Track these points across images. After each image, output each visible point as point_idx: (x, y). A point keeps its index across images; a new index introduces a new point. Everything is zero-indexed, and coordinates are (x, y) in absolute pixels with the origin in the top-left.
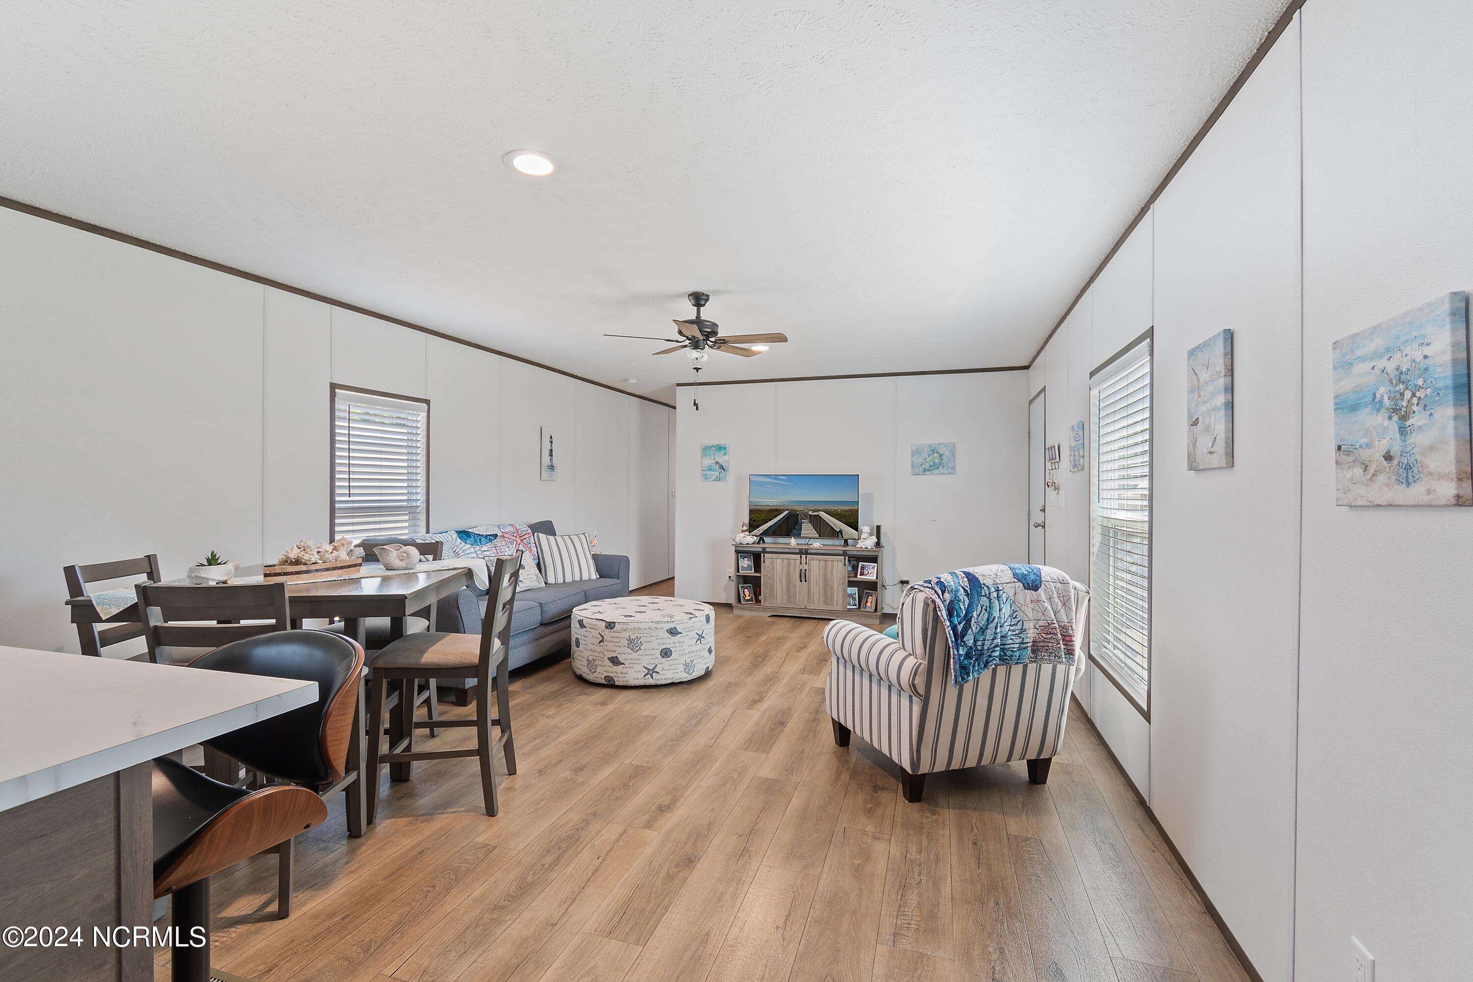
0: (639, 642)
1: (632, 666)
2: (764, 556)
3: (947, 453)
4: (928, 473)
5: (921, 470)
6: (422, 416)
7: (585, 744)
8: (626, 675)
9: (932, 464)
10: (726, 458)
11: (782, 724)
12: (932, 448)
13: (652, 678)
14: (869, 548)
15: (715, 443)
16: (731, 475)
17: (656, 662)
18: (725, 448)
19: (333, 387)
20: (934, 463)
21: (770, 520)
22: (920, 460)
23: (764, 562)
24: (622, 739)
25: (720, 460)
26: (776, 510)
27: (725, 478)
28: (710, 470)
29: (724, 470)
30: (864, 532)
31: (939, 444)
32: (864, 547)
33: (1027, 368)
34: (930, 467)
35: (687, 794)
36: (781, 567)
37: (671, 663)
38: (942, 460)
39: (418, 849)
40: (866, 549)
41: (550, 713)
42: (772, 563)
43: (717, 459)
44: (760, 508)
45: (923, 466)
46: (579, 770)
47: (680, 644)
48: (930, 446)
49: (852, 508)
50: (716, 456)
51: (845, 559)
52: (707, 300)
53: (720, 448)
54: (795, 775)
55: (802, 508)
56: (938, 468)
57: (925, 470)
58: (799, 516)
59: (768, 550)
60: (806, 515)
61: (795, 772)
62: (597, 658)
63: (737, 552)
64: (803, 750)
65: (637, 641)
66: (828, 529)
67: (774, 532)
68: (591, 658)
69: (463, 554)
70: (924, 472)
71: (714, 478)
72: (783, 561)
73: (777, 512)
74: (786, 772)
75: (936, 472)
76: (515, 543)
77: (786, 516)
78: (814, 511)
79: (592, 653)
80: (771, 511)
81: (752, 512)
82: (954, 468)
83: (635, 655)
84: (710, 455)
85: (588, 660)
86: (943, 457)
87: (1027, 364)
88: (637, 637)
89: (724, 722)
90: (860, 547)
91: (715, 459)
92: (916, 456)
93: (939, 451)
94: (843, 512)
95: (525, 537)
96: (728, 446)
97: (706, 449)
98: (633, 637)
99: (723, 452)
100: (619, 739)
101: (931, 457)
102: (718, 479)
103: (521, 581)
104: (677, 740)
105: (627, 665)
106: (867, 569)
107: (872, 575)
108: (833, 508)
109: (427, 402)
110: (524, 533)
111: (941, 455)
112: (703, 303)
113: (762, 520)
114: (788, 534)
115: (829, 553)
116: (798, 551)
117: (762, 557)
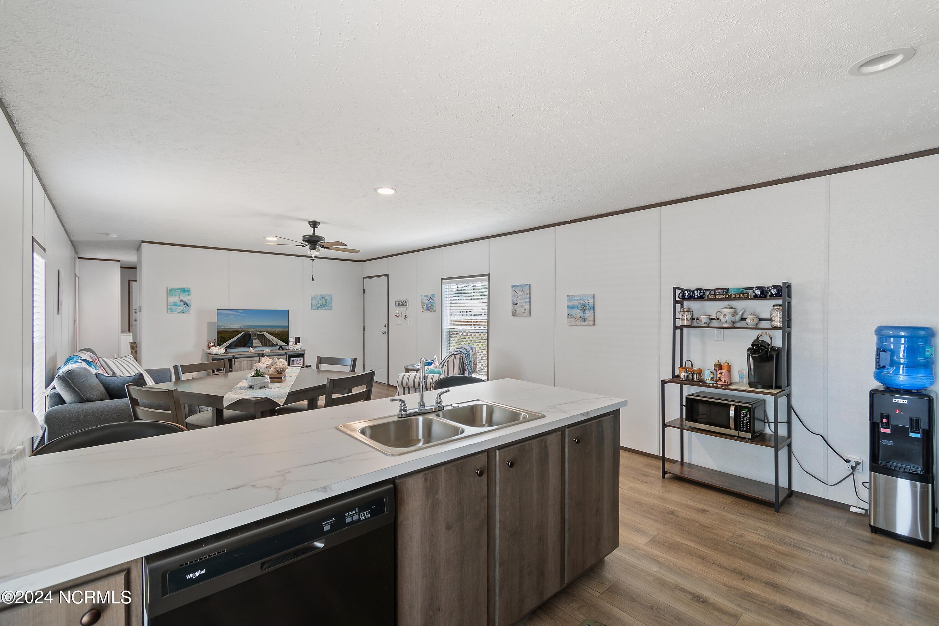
2: (234, 360)
3: (329, 299)
4: (320, 309)
5: (316, 308)
9: (322, 304)
10: (189, 297)
12: (322, 296)
14: (299, 349)
15: (180, 287)
16: (193, 309)
18: (189, 291)
20: (323, 304)
21: (234, 337)
22: (316, 302)
23: (234, 364)
25: (185, 299)
26: (237, 331)
27: (189, 311)
28: (176, 305)
29: (188, 305)
30: (291, 342)
31: (325, 294)
32: (296, 349)
33: (362, 262)
34: (321, 306)
36: (246, 366)
38: (326, 302)
40: (294, 351)
42: (240, 364)
43: (182, 298)
44: (225, 330)
45: (317, 306)
48: (321, 296)
49: (283, 329)
50: (181, 296)
51: (287, 357)
53: (184, 290)
55: (253, 330)
56: (324, 306)
57: (318, 307)
58: (251, 335)
59: (236, 356)
60: (255, 334)
66: (269, 343)
67: (235, 345)
70: (318, 308)
71: (179, 311)
72: (247, 362)
73: (238, 332)
75: (323, 308)
77: (243, 335)
78: (260, 332)
80: (233, 332)
81: (219, 333)
82: (332, 307)
84: (175, 295)
86: (327, 301)
87: (363, 260)
90: (293, 349)
91: (179, 298)
92: (314, 300)
93: (325, 298)
94: (279, 333)
96: (191, 289)
97: (171, 292)
99: (186, 293)
101: (321, 301)
102: (183, 312)
106: (296, 361)
107: (300, 364)
108: (272, 330)
111: (326, 300)
113: (228, 337)
114: (244, 346)
115: (276, 354)
116: (257, 355)
117: (233, 361)
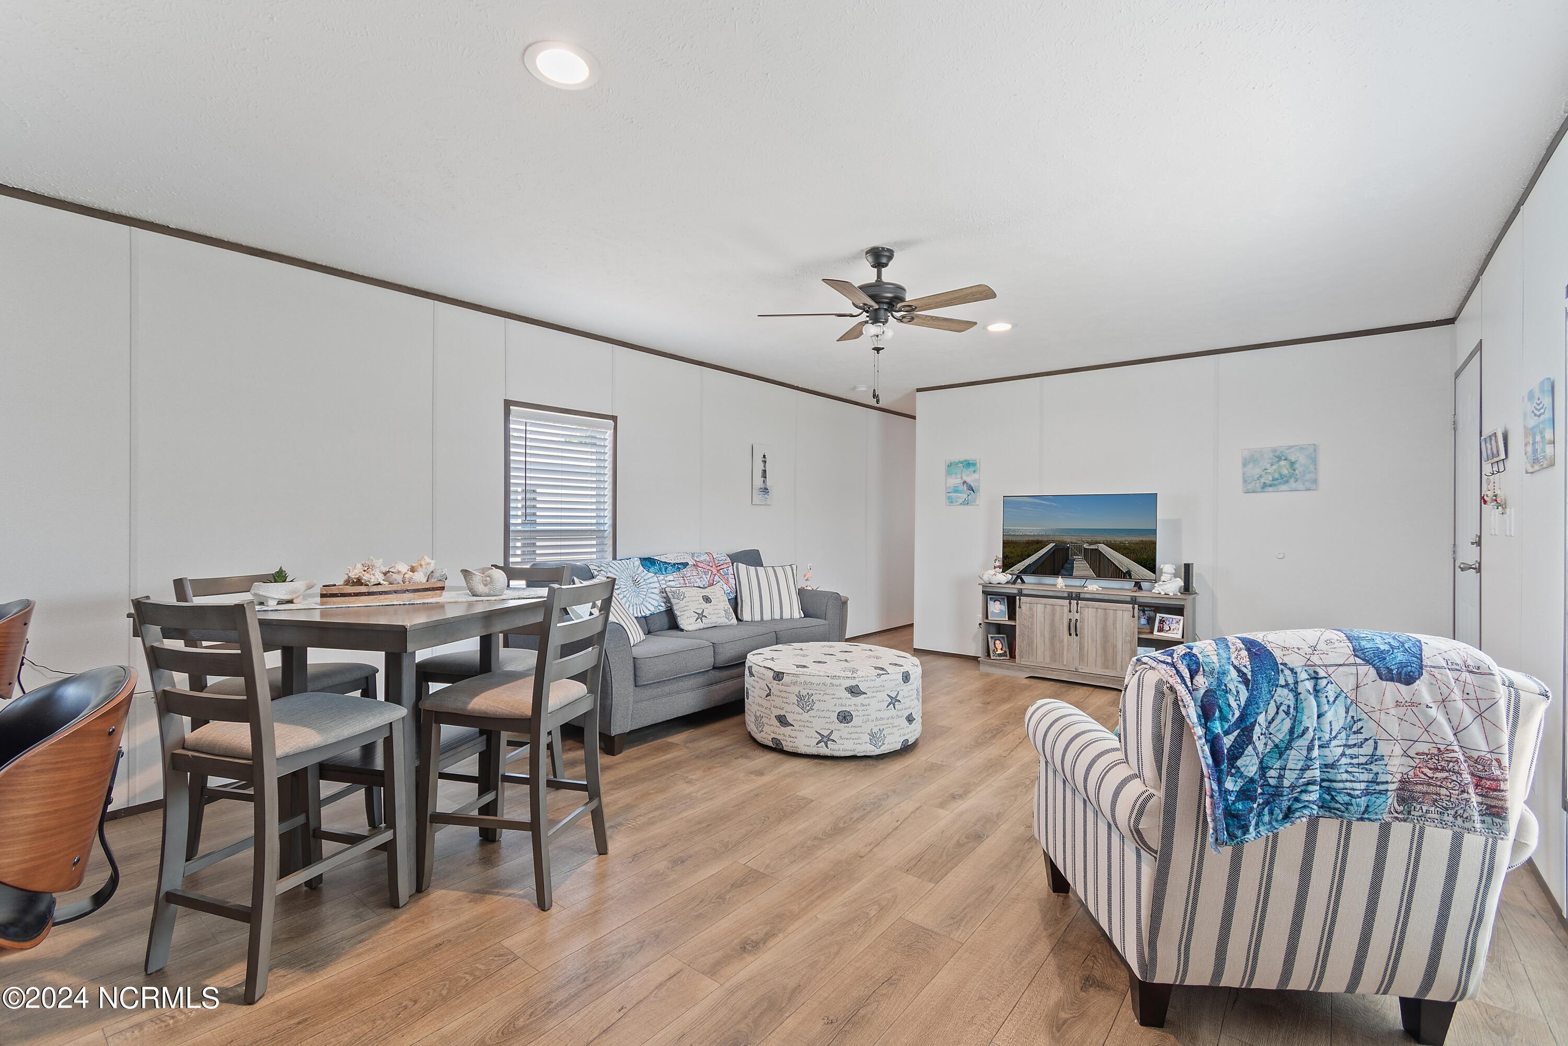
0: (810, 700)
1: (802, 728)
2: (1020, 600)
3: (1302, 459)
4: (1271, 489)
5: (1258, 486)
6: (610, 432)
7: (708, 826)
8: (795, 740)
9: (1276, 476)
10: (975, 476)
11: (978, 837)
12: (1278, 453)
13: (827, 746)
14: (1171, 594)
15: (962, 458)
16: (982, 499)
17: (832, 727)
18: (974, 465)
19: (508, 404)
20: (1281, 475)
21: (1029, 556)
22: (1257, 471)
23: (1020, 607)
24: (755, 826)
25: (969, 480)
26: (1038, 542)
27: (975, 501)
28: (956, 491)
29: (973, 491)
30: (1165, 573)
31: (1290, 447)
32: (1163, 593)
33: (1451, 321)
34: (1273, 480)
35: (792, 928)
36: (1043, 615)
37: (853, 730)
38: (1294, 470)
39: (438, 941)
40: (1166, 596)
41: (693, 777)
42: (1031, 609)
43: (965, 478)
44: (1014, 539)
45: (1263, 480)
46: (679, 861)
47: (864, 708)
48: (1274, 451)
49: (1144, 539)
50: (963, 474)
51: (1133, 608)
52: (890, 258)
53: (969, 464)
54: (962, 928)
55: (1074, 539)
56: (1287, 482)
57: (1264, 486)
58: (1070, 550)
59: (1025, 592)
60: (1079, 549)
61: (964, 922)
62: (764, 715)
63: (986, 593)
64: (993, 888)
65: (809, 699)
66: (1112, 570)
67: (1037, 569)
68: (758, 714)
69: (644, 583)
70: (1263, 488)
71: (961, 501)
72: (1045, 607)
73: (1039, 544)
74: (952, 921)
75: (1284, 487)
76: (710, 573)
77: (1052, 551)
78: (1090, 544)
79: (760, 708)
80: (1029, 543)
81: (1006, 544)
82: (1315, 481)
83: (806, 716)
84: (956, 474)
85: (755, 716)
86: (1297, 466)
87: (1449, 315)
88: (808, 693)
89: (898, 821)
90: (1157, 592)
91: (962, 478)
92: (1251, 465)
93: (1289, 457)
94: (1132, 545)
95: (722, 567)
96: (978, 461)
97: (951, 467)
98: (804, 693)
99: (972, 469)
100: (752, 825)
101: (1274, 467)
102: (966, 503)
103: (706, 617)
104: (821, 839)
105: (796, 727)
106: (1168, 623)
107: (1175, 631)
108: (1118, 539)
109: (614, 418)
110: (722, 562)
111: (1292, 464)
112: (884, 260)
113: (1018, 556)
114: (1055, 573)
115: (1110, 598)
116: (1066, 595)
117: (1018, 601)
